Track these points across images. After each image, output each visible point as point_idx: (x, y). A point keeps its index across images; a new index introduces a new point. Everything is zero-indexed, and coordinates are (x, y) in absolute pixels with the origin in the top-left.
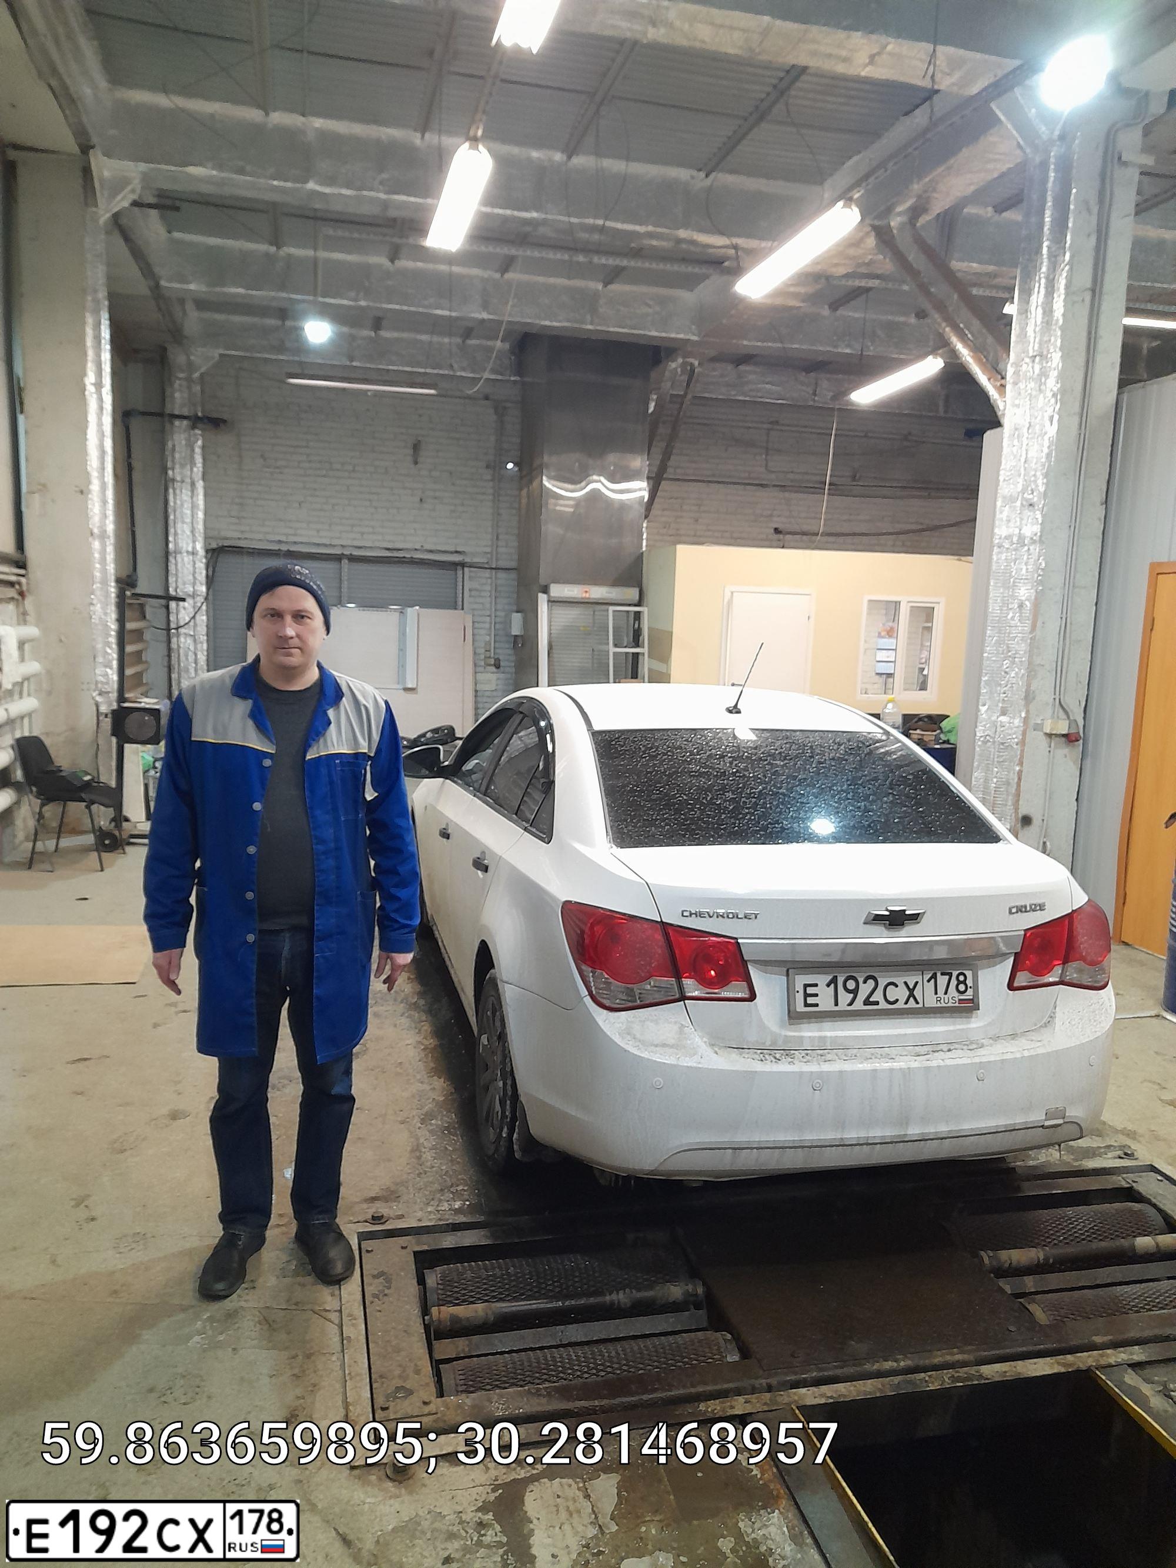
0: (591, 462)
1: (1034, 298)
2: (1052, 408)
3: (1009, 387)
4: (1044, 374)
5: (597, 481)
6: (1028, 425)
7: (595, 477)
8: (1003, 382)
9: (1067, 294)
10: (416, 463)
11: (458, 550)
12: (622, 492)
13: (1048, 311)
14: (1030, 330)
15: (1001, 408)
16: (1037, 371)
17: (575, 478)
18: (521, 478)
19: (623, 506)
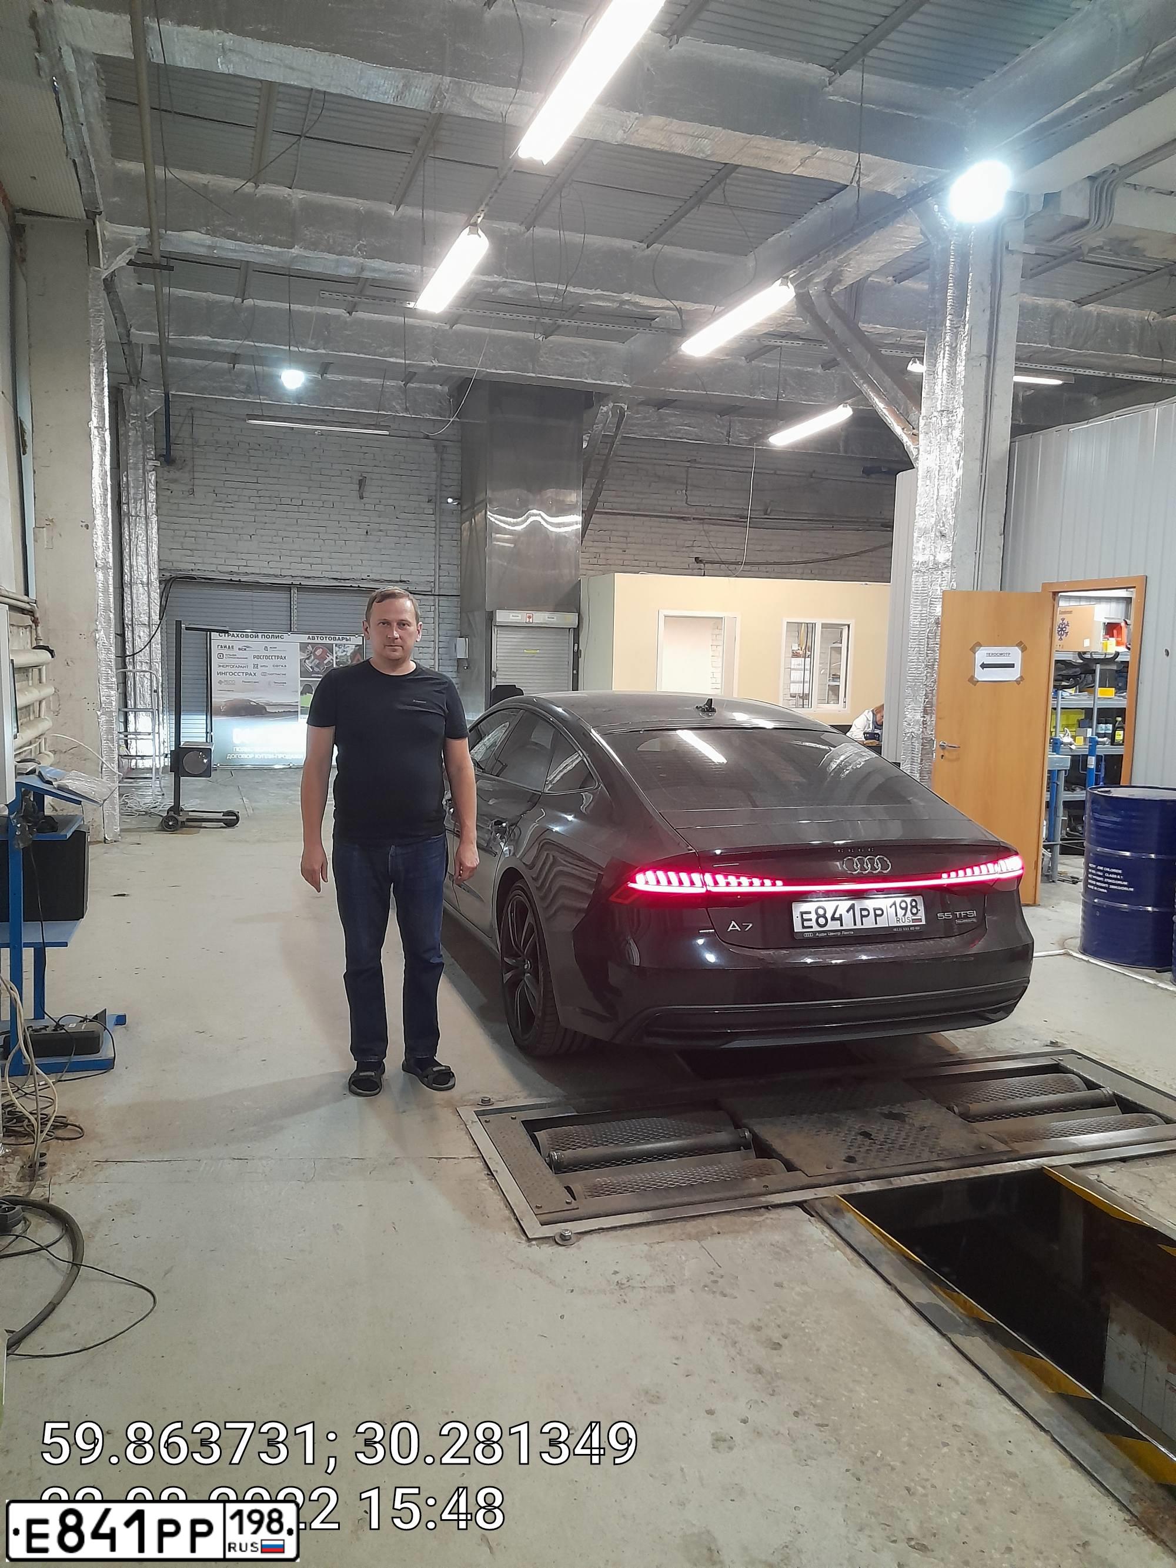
0: (531, 496)
1: (940, 360)
2: (958, 455)
3: (921, 436)
4: (951, 426)
5: (536, 515)
6: (938, 469)
7: (535, 511)
8: (915, 431)
9: (967, 360)
10: (362, 498)
11: (403, 579)
12: (559, 525)
13: (952, 373)
14: (938, 389)
15: (915, 453)
16: (945, 423)
17: (518, 511)
18: (462, 511)
19: (560, 539)
